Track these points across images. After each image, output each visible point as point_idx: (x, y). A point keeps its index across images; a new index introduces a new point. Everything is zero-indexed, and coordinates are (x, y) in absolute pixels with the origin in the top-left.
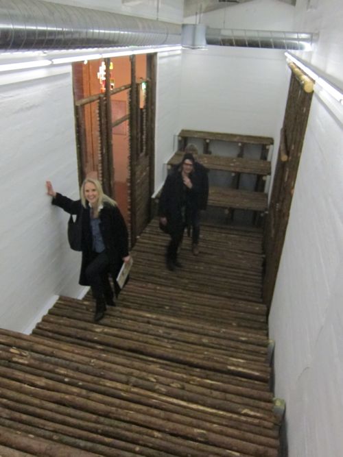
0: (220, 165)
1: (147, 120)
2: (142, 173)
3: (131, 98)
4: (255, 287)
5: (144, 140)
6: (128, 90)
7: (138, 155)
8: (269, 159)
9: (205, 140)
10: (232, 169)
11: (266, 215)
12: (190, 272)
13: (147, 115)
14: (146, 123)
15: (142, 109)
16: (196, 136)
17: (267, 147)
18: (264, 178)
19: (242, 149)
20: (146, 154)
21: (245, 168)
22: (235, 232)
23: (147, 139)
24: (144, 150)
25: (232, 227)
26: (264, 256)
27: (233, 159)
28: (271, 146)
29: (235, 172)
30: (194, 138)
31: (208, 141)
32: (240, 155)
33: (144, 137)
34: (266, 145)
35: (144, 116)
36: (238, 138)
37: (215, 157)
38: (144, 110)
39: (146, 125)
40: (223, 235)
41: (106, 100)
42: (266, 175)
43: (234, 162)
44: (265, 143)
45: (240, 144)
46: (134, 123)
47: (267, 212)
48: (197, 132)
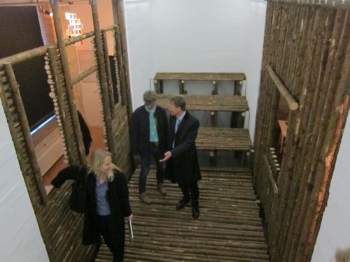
0: (198, 105)
1: (119, 68)
2: (119, 124)
3: (96, 47)
4: (261, 249)
5: (119, 89)
6: (91, 39)
7: (112, 107)
8: (243, 94)
9: (180, 81)
10: (210, 108)
11: (252, 153)
12: (184, 237)
13: (118, 63)
14: (119, 71)
15: (111, 57)
16: (171, 78)
17: (241, 83)
18: (243, 114)
19: (216, 86)
20: (123, 104)
21: (223, 105)
22: (223, 175)
23: (121, 87)
24: (120, 100)
25: (219, 169)
26: (258, 201)
27: (208, 97)
28: (244, 81)
29: (214, 111)
30: (169, 80)
31: (183, 82)
32: (215, 93)
33: (118, 86)
34: (239, 81)
35: (116, 65)
36: (211, 76)
37: (192, 96)
38: (115, 59)
39: (119, 74)
40: (211, 179)
41: (59, 52)
42: (245, 112)
43: (211, 101)
44: (237, 79)
45: (214, 82)
46: (104, 74)
47: (253, 151)
48: (171, 74)
